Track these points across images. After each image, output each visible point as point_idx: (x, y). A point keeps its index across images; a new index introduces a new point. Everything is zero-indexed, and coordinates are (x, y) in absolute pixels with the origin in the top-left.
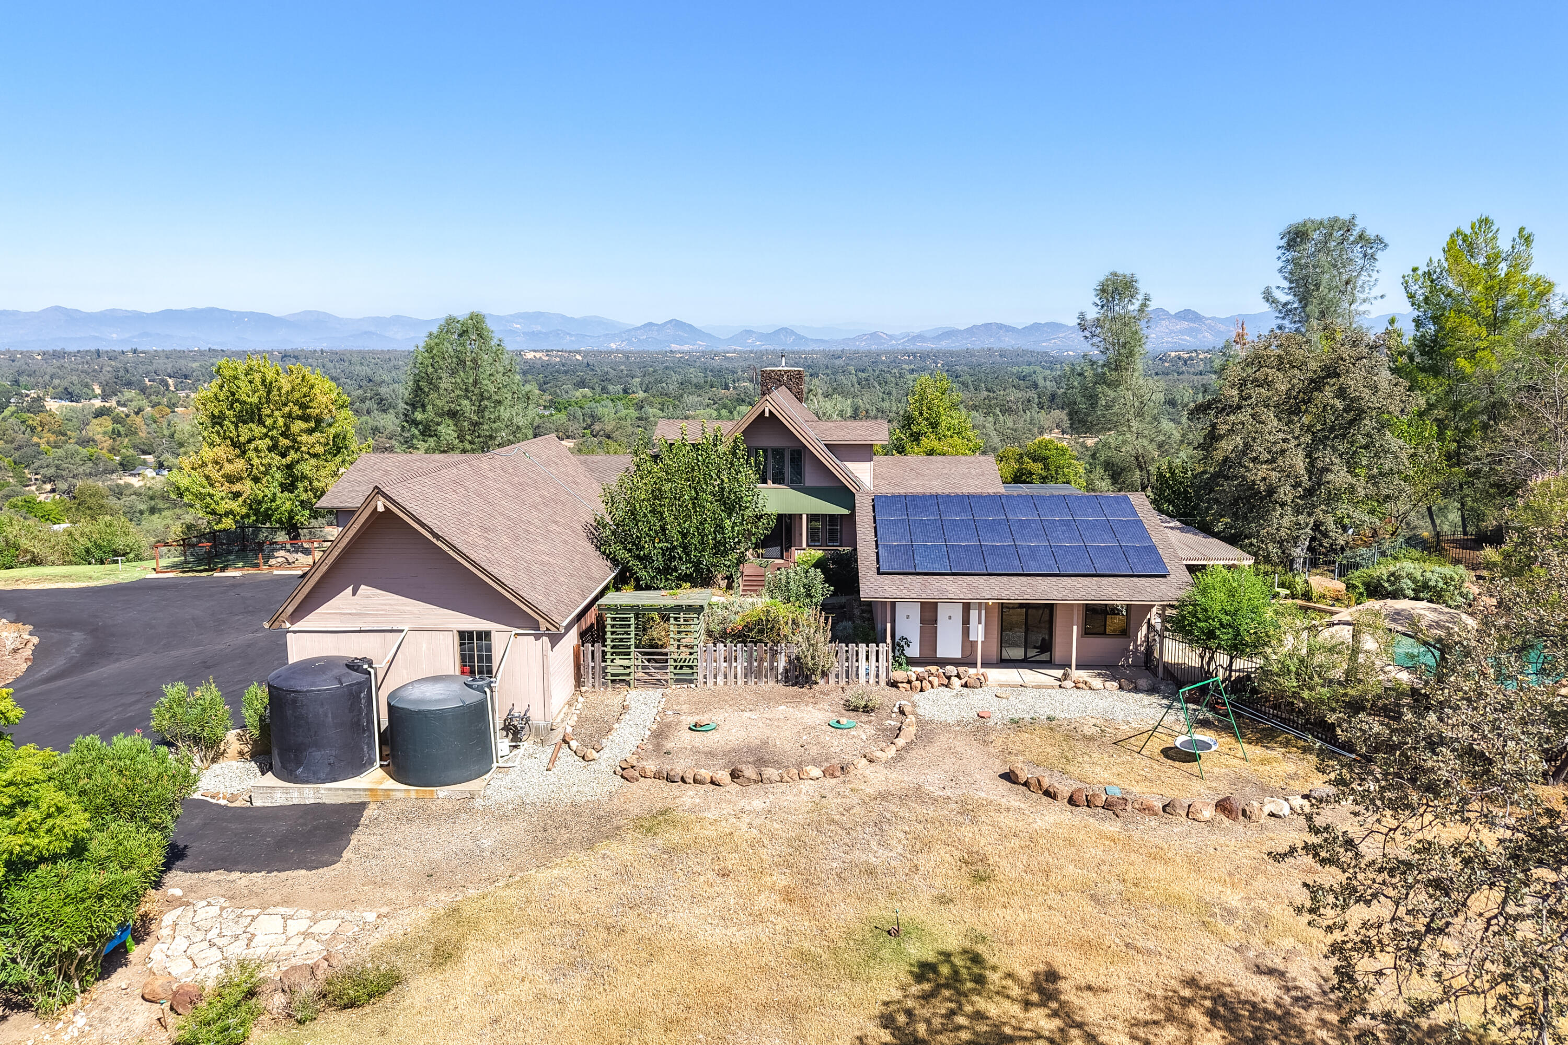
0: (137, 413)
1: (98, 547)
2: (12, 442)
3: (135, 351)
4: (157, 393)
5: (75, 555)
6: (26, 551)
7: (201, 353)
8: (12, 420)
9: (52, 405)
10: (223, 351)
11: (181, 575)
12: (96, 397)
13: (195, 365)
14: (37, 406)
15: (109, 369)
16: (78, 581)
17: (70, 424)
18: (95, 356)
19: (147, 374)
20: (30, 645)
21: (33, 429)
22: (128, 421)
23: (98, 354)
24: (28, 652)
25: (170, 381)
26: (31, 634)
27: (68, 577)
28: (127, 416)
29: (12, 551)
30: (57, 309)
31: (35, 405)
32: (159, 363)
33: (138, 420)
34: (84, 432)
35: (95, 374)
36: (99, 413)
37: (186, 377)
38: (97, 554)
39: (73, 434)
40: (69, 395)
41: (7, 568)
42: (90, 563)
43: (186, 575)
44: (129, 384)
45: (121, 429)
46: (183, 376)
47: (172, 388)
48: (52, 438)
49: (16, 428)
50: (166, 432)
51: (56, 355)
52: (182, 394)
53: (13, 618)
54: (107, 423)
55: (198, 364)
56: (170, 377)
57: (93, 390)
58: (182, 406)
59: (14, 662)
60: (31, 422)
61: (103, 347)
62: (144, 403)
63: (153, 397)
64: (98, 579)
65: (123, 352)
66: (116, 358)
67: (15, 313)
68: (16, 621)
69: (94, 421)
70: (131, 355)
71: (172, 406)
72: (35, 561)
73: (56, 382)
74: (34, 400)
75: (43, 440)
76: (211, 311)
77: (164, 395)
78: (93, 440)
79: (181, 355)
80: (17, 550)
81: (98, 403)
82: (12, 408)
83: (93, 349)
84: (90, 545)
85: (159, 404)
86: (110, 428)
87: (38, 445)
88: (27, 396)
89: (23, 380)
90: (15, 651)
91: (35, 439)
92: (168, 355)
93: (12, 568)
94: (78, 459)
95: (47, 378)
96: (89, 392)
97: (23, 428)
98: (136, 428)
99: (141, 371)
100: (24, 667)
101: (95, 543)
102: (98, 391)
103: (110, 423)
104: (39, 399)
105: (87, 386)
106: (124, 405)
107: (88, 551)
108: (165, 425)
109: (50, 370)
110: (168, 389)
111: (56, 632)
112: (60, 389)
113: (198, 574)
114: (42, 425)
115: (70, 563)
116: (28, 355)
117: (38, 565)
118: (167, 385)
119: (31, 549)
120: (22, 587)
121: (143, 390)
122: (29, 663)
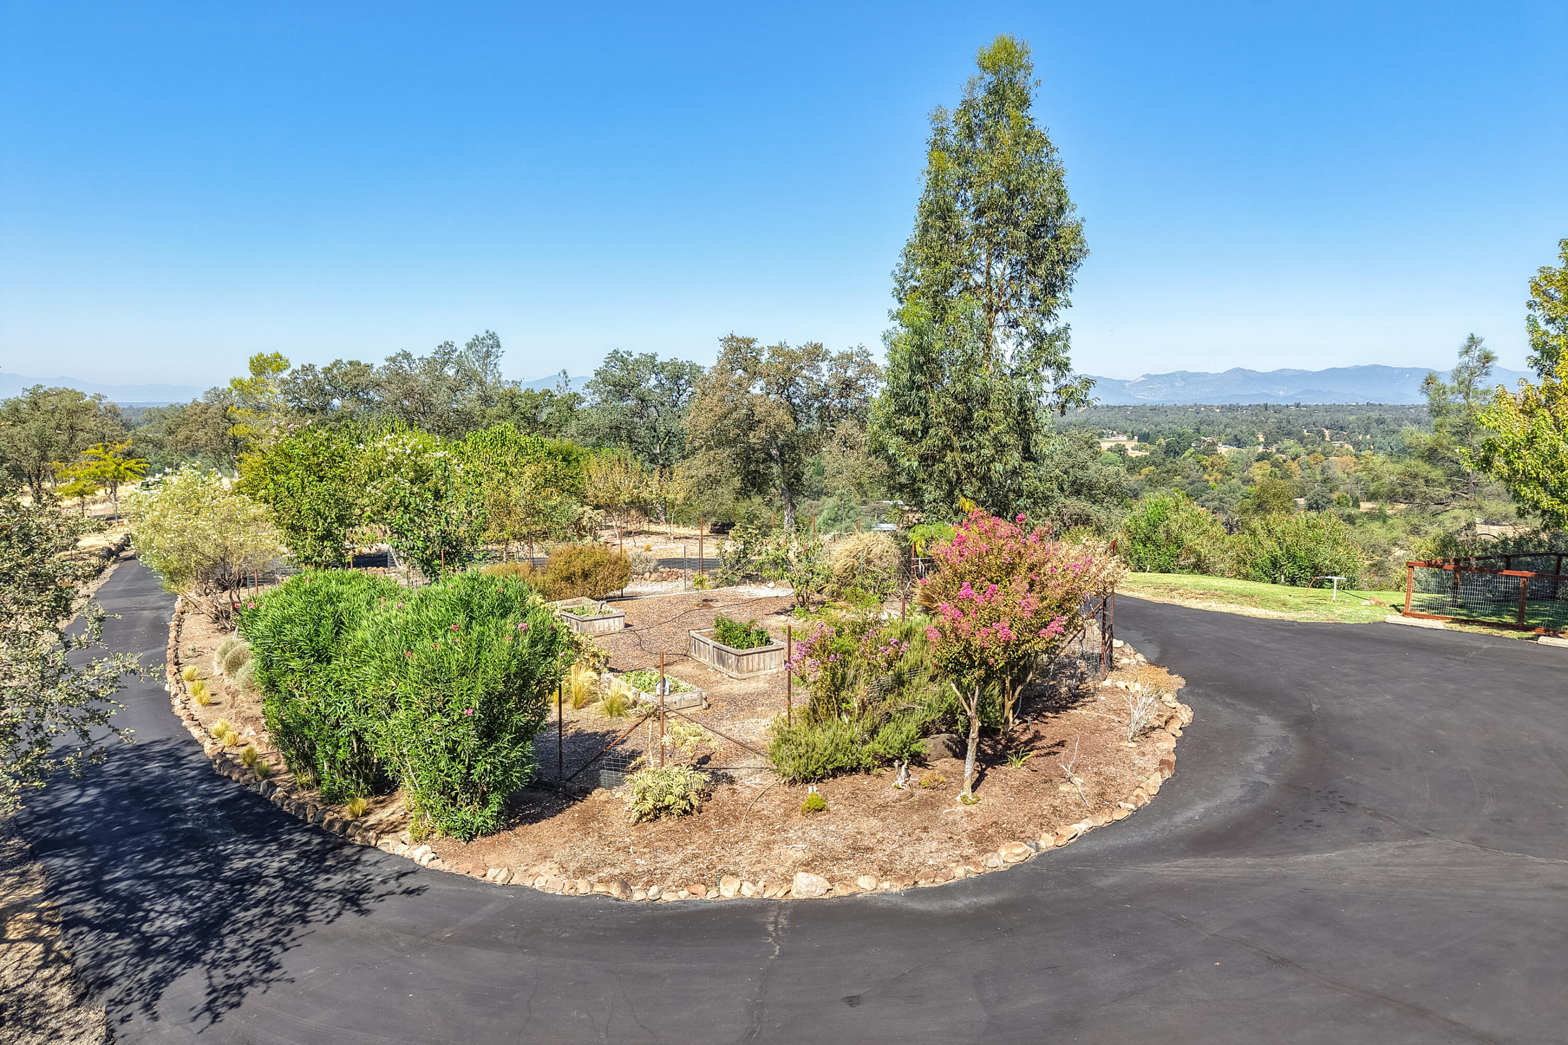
0: (1294, 459)
1: (1292, 558)
2: (1187, 478)
3: (1298, 406)
4: (1313, 443)
5: (1256, 565)
6: (1191, 550)
7: (1359, 407)
8: (1190, 459)
9: (1222, 449)
10: (1380, 405)
11: (1457, 627)
12: (1259, 444)
13: (1352, 418)
14: (1210, 450)
15: (1273, 420)
16: (1265, 607)
17: (1236, 466)
18: (1263, 409)
19: (1306, 426)
20: (1175, 727)
21: (1205, 468)
22: (1285, 466)
23: (1266, 407)
24: (1166, 744)
25: (1327, 432)
26: (1180, 698)
27: (1248, 597)
28: (1285, 461)
29: (1173, 547)
30: (1238, 370)
31: (1211, 448)
32: (1318, 417)
33: (1294, 465)
34: (1246, 473)
35: (1261, 424)
36: (1261, 458)
37: (1342, 429)
38: (1289, 569)
39: (1237, 475)
40: (1238, 442)
41: (1162, 572)
42: (1274, 582)
43: (1467, 629)
44: (1289, 434)
45: (1278, 473)
46: (1339, 428)
47: (1327, 439)
48: (1219, 476)
49: (1192, 466)
50: (1319, 478)
51: (1232, 408)
52: (1338, 444)
53: (1154, 652)
54: (1266, 466)
55: (1354, 417)
56: (1327, 428)
57: (1258, 438)
58: (1335, 455)
59: (1139, 762)
60: (1204, 463)
61: (1270, 402)
62: (1301, 450)
63: (1309, 446)
64: (1297, 608)
65: (1287, 406)
66: (1280, 411)
67: (1206, 374)
68: (1157, 663)
69: (1256, 464)
70: (1294, 408)
71: (1326, 455)
72: (1200, 567)
73: (1228, 430)
74: (1210, 444)
75: (1211, 478)
76: (1374, 367)
77: (1319, 445)
78: (1253, 481)
79: (1339, 408)
80: (1179, 547)
81: (1261, 449)
82: (1192, 450)
83: (1262, 404)
84: (1279, 553)
85: (1314, 451)
86: (1268, 471)
87: (1207, 481)
88: (1204, 441)
89: (1203, 428)
90: (1146, 732)
91: (1206, 477)
92: (1327, 409)
93: (1169, 572)
94: (1238, 495)
95: (1222, 426)
96: (1254, 439)
97: (1198, 467)
98: (1292, 473)
99: (1301, 423)
100: (1155, 781)
101: (1288, 551)
102: (1262, 439)
103: (1269, 466)
104: (1214, 444)
105: (1253, 434)
106: (1283, 453)
107: (1275, 564)
108: (1318, 471)
109: (1225, 420)
110: (1323, 439)
111: (1228, 705)
112: (1231, 437)
113: (1496, 632)
114: (1213, 465)
115: (1246, 577)
116: (1210, 408)
117: (1203, 573)
118: (1323, 436)
119: (1198, 548)
120: (1178, 601)
121: (1301, 440)
122: (1168, 774)
